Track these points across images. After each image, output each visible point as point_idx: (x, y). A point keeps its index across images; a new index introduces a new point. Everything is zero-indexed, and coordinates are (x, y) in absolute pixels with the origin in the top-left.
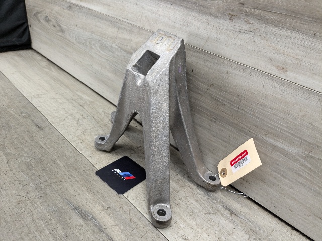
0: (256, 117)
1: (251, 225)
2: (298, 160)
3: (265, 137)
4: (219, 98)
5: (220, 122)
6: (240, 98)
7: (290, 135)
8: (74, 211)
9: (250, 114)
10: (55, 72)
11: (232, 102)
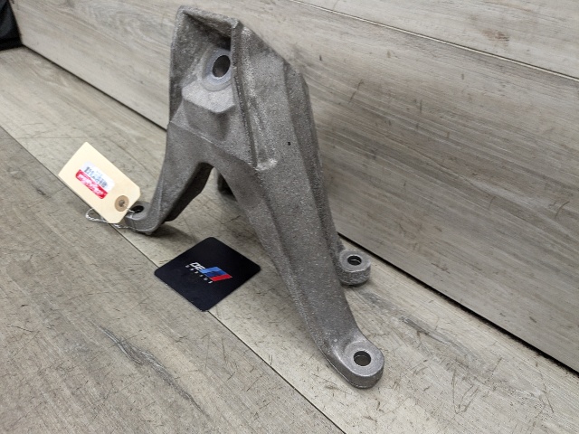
0: (453, 142)
1: (458, 352)
2: (542, 221)
3: (473, 181)
4: (378, 110)
5: (382, 156)
6: (419, 104)
7: (522, 172)
8: (117, 349)
9: (440, 137)
10: (68, 87)
11: (404, 114)
